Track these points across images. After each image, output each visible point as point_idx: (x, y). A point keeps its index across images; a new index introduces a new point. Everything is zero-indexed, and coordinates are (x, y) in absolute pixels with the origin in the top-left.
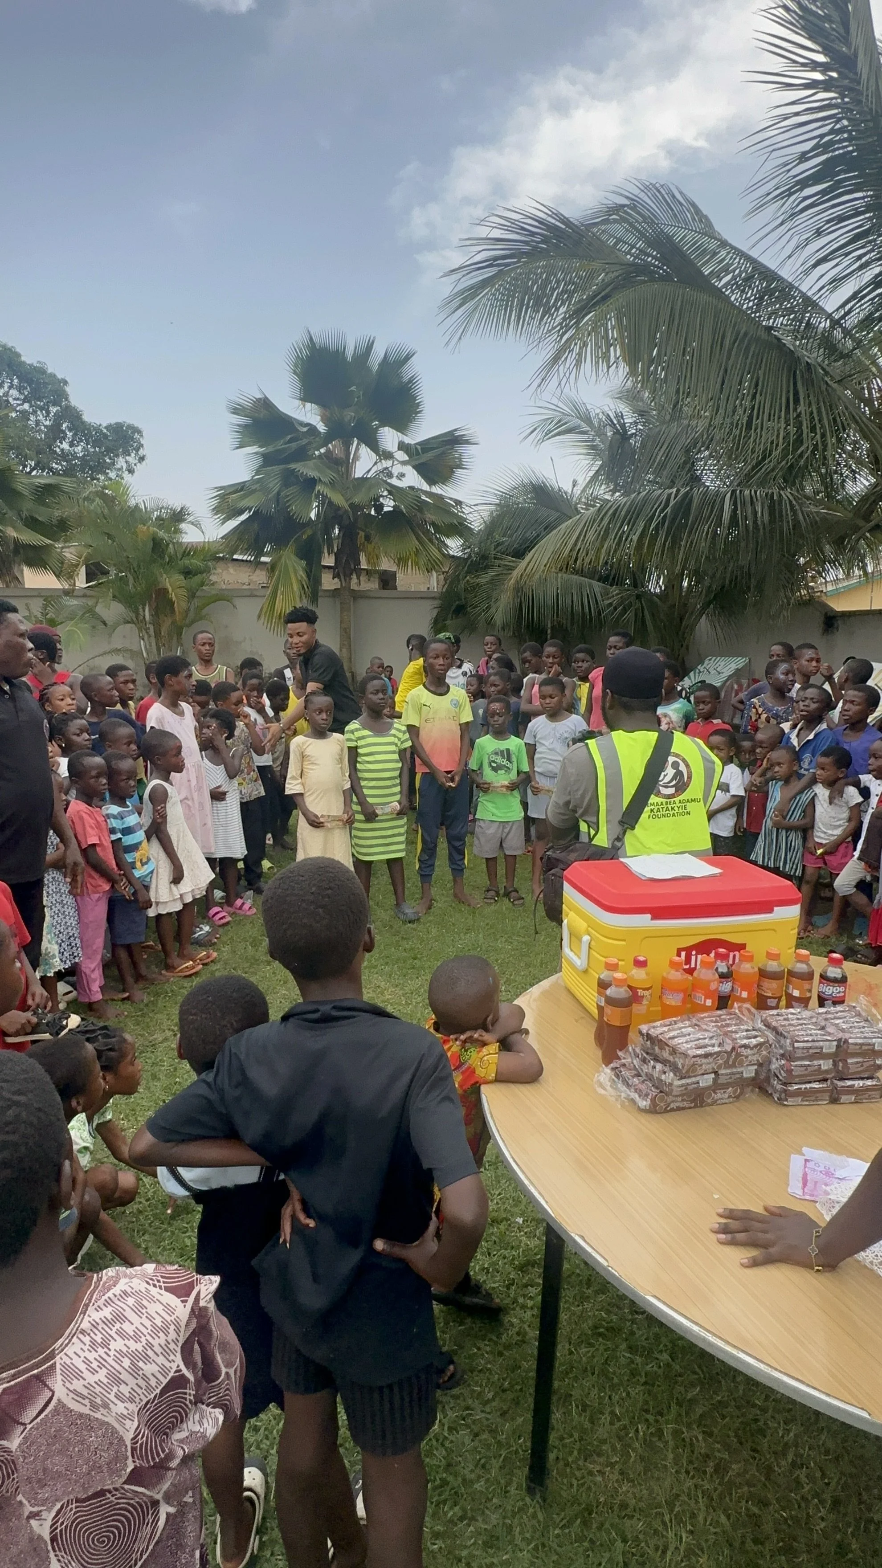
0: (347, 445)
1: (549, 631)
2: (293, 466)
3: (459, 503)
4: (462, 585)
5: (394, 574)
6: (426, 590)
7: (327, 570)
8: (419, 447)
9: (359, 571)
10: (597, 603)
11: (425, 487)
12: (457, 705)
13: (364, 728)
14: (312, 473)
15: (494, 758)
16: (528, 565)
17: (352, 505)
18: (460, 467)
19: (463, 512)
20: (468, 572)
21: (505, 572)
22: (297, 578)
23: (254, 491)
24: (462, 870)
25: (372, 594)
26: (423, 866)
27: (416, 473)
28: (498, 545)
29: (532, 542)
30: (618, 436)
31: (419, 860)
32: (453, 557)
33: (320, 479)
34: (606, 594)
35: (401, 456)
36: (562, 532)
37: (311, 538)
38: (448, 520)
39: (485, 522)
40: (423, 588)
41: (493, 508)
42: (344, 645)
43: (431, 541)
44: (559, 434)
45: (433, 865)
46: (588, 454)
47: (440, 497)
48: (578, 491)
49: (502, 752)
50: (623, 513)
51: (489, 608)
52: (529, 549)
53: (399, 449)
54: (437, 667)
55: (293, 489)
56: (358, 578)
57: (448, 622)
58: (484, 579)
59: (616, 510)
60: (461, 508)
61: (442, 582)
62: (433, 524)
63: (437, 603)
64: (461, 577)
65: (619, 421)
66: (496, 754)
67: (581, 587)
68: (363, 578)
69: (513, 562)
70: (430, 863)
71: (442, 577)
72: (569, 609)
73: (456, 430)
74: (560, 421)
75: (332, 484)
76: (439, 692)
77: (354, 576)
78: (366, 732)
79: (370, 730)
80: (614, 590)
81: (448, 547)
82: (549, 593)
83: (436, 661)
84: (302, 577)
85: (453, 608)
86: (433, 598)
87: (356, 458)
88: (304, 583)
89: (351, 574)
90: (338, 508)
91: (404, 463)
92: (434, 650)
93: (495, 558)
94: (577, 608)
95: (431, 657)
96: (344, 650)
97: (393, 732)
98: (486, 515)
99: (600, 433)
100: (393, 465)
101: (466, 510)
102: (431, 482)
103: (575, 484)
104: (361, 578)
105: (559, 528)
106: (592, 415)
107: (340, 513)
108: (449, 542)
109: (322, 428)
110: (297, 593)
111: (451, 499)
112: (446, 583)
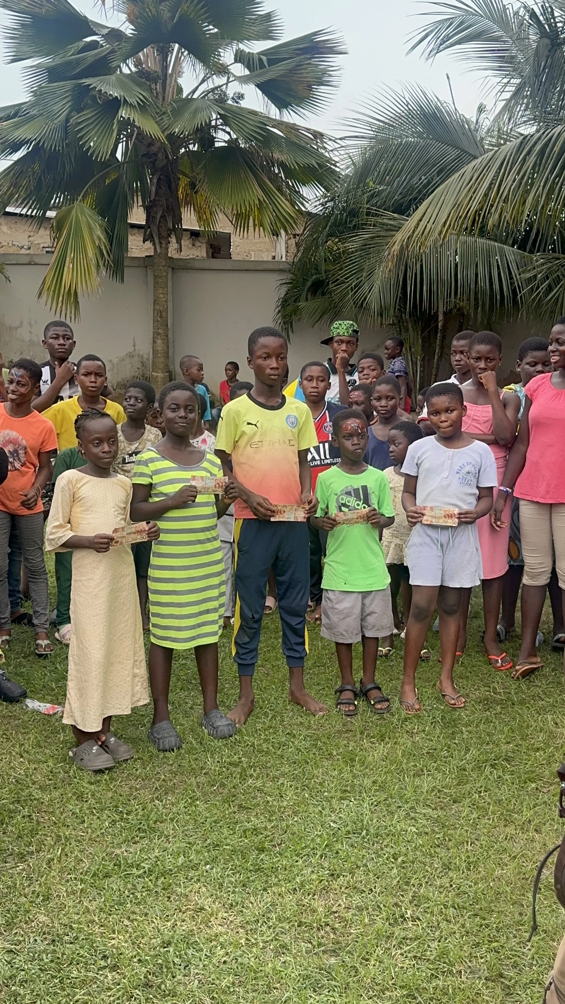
0: (164, 53)
1: (441, 317)
2: (87, 81)
3: (318, 135)
4: (321, 252)
5: (227, 238)
6: (270, 259)
7: (136, 230)
8: (264, 58)
9: (179, 233)
10: (511, 278)
11: (274, 112)
12: (294, 422)
13: (164, 458)
14: (115, 93)
15: (345, 499)
16: (418, 225)
17: (171, 137)
18: (322, 83)
19: (325, 148)
20: (330, 235)
21: (382, 233)
22: (94, 242)
23: (33, 117)
24: (302, 658)
25: (197, 265)
26: (242, 651)
27: (260, 92)
28: (372, 196)
29: (420, 192)
30: (547, 41)
31: (236, 643)
32: (309, 214)
33: (125, 99)
34: (522, 265)
35: (239, 70)
36: (467, 177)
37: (116, 183)
38: (303, 160)
39: (354, 164)
40: (267, 257)
41: (365, 142)
42: (158, 334)
43: (280, 189)
44: (459, 42)
45: (256, 649)
46: (500, 69)
47: (292, 128)
48: (486, 122)
49: (356, 491)
50: (557, 149)
51: (358, 286)
52: (417, 201)
53: (236, 61)
54: (268, 371)
55: (87, 114)
56: (179, 242)
57: (302, 304)
58: (352, 245)
59: (546, 145)
60: (322, 142)
61: (293, 249)
62: (282, 165)
63: (287, 277)
64: (320, 241)
65: (547, 19)
66: (348, 493)
67: (489, 254)
68: (186, 242)
69: (395, 219)
70: (251, 647)
71: (293, 242)
72: (473, 286)
73: (315, 34)
74: (461, 23)
75: (142, 107)
76: (270, 404)
77: (173, 240)
78: (167, 464)
79: (173, 459)
80: (537, 258)
81: (304, 198)
82: (444, 263)
83: (268, 362)
84: (100, 239)
85: (309, 284)
86: (281, 271)
87: (178, 72)
88: (103, 248)
89: (169, 236)
90: (151, 141)
91: (243, 80)
92: (265, 346)
93: (368, 214)
94: (484, 284)
95: (259, 357)
96: (159, 341)
97: (205, 464)
98: (354, 152)
99: (520, 39)
100: (228, 82)
101: (330, 145)
102: (282, 104)
103: (481, 109)
104: (183, 242)
105: (463, 170)
106: (510, 12)
107: (154, 149)
108: (306, 191)
109: (128, 29)
110: (94, 262)
111: (308, 130)
112: (298, 251)
